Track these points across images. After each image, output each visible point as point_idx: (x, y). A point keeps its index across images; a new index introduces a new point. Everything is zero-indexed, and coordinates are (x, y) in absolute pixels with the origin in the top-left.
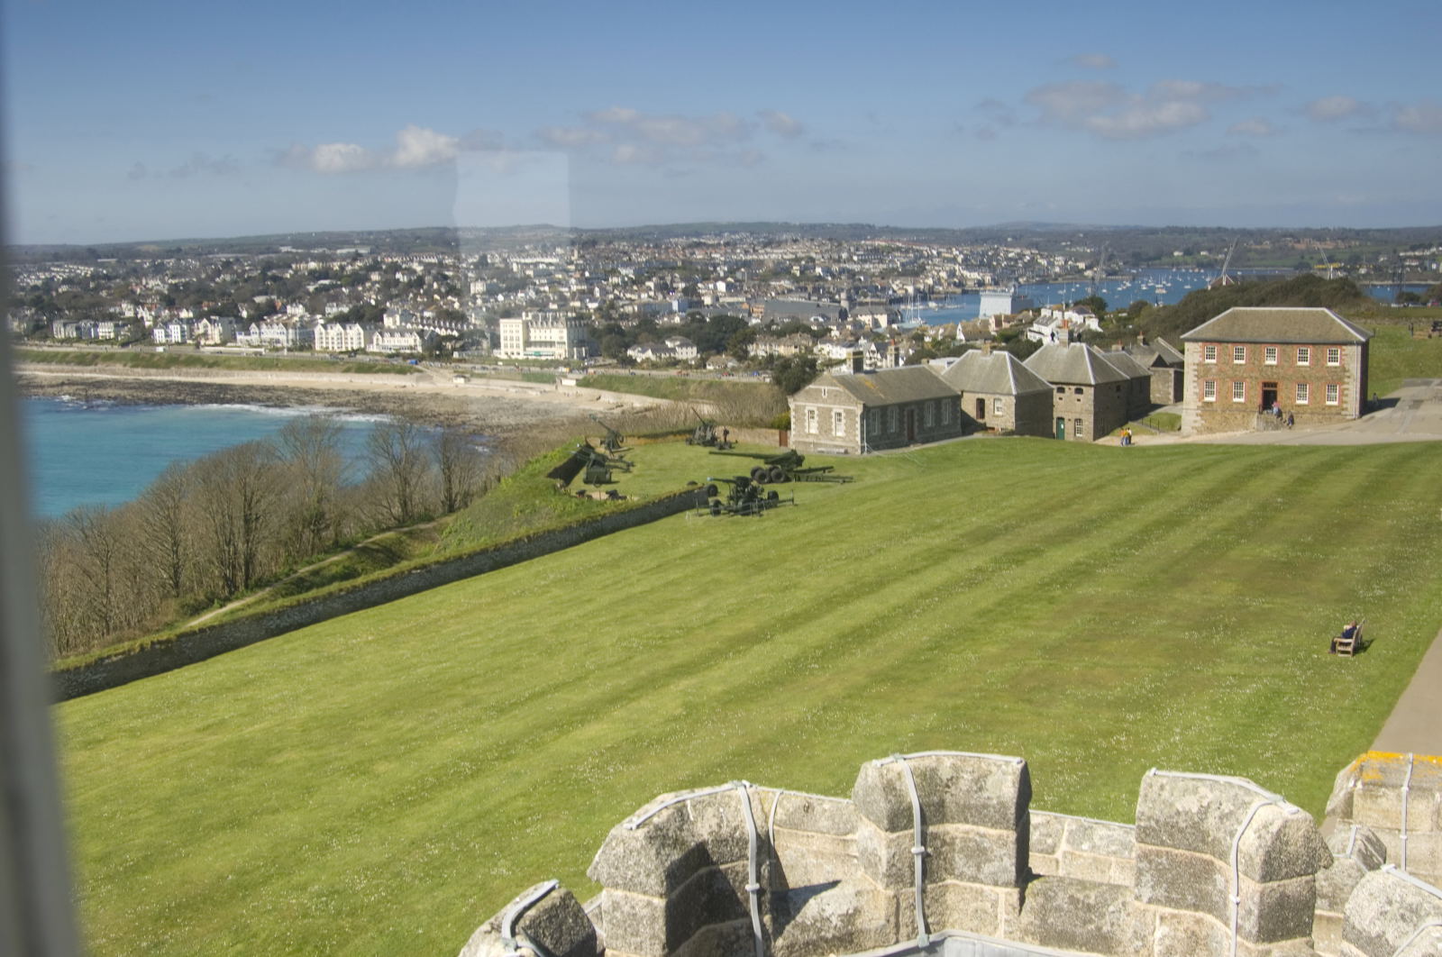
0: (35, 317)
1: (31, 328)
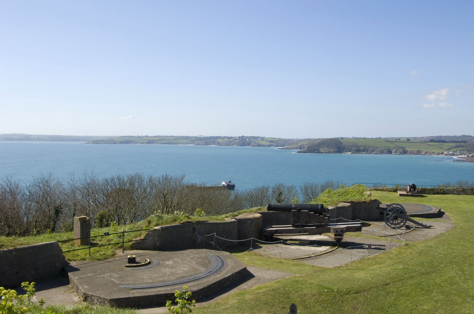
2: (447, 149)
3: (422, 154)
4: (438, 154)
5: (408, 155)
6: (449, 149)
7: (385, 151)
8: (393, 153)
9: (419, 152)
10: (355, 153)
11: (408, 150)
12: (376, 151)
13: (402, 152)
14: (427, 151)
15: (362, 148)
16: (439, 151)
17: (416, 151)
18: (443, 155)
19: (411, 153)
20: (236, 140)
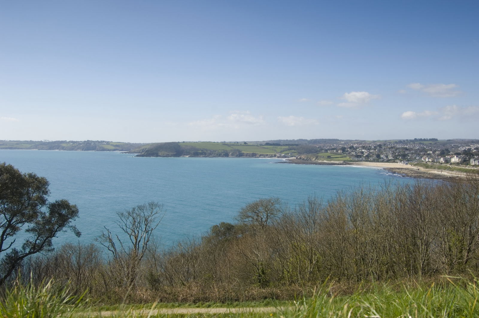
0: (464, 157)
1: (463, 161)
2: (280, 151)
3: (257, 156)
4: (271, 156)
5: (243, 157)
6: (281, 152)
7: (222, 155)
8: (229, 156)
9: (254, 155)
10: (193, 157)
11: (243, 153)
12: (213, 154)
13: (238, 155)
14: (261, 153)
15: (200, 151)
16: (272, 154)
17: (251, 154)
18: (276, 157)
19: (247, 156)
20: (81, 144)
